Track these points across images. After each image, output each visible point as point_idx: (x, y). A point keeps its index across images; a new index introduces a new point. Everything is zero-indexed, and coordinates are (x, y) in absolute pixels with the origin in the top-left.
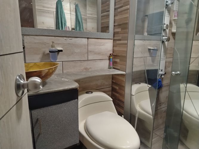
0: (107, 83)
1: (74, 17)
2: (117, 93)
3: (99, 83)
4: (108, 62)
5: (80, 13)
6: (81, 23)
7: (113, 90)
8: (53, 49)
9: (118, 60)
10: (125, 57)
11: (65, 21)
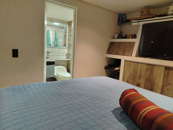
0: (65, 64)
1: (54, 37)
2: (69, 67)
3: (62, 63)
4: (66, 56)
5: (57, 34)
6: (57, 40)
7: (68, 67)
8: (48, 51)
9: (69, 56)
10: (71, 55)
11: (50, 39)
